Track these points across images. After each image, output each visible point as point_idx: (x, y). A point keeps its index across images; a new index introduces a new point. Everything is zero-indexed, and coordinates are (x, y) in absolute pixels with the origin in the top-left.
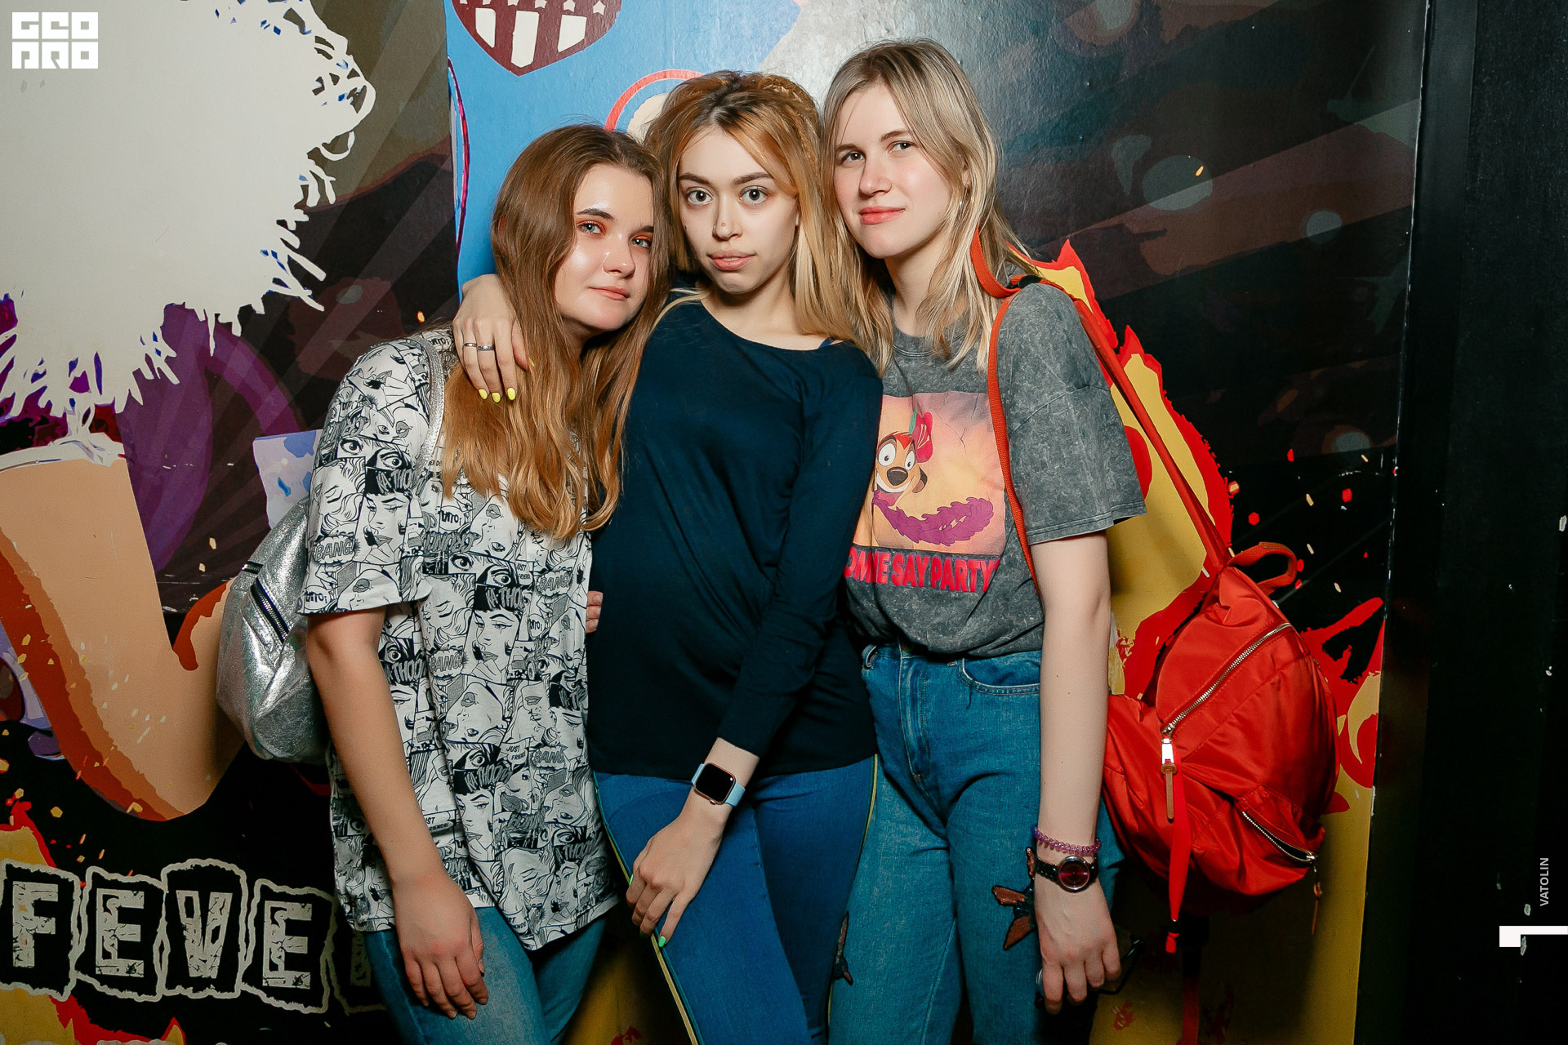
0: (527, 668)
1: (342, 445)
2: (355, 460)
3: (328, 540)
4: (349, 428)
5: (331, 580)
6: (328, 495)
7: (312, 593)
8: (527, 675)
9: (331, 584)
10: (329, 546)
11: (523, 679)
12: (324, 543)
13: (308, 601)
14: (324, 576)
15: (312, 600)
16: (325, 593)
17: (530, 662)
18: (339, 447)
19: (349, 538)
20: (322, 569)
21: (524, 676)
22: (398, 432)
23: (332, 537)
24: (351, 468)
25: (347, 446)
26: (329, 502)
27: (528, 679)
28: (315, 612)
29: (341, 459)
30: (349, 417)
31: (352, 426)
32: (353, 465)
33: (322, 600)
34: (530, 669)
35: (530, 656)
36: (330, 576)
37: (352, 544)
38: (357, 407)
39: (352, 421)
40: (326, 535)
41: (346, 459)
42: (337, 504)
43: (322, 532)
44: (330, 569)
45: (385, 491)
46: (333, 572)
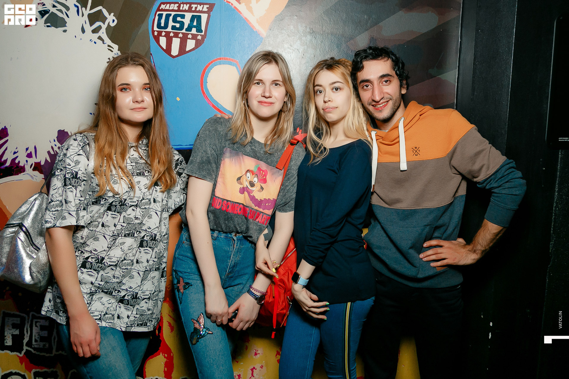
0: (121, 232)
1: (57, 170)
2: (62, 175)
3: (53, 203)
4: (59, 165)
5: (54, 216)
6: (53, 187)
7: (47, 221)
8: (121, 235)
9: (54, 218)
10: (53, 205)
11: (120, 236)
12: (52, 204)
13: (46, 223)
14: (52, 215)
15: (47, 223)
16: (52, 221)
17: (123, 230)
18: (56, 171)
19: (60, 202)
20: (51, 213)
21: (120, 235)
22: (75, 164)
23: (54, 202)
24: (60, 178)
25: (58, 171)
26: (53, 190)
27: (122, 236)
28: (48, 227)
29: (57, 175)
30: (59, 161)
31: (60, 164)
32: (61, 177)
33: (51, 223)
34: (123, 233)
35: (123, 228)
36: (54, 215)
37: (61, 204)
38: (62, 157)
39: (60, 162)
40: (52, 201)
41: (58, 175)
42: (56, 190)
43: (51, 200)
44: (54, 213)
45: (68, 185)
46: (55, 214)
